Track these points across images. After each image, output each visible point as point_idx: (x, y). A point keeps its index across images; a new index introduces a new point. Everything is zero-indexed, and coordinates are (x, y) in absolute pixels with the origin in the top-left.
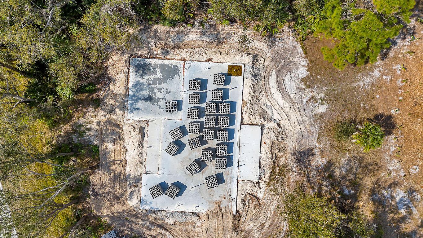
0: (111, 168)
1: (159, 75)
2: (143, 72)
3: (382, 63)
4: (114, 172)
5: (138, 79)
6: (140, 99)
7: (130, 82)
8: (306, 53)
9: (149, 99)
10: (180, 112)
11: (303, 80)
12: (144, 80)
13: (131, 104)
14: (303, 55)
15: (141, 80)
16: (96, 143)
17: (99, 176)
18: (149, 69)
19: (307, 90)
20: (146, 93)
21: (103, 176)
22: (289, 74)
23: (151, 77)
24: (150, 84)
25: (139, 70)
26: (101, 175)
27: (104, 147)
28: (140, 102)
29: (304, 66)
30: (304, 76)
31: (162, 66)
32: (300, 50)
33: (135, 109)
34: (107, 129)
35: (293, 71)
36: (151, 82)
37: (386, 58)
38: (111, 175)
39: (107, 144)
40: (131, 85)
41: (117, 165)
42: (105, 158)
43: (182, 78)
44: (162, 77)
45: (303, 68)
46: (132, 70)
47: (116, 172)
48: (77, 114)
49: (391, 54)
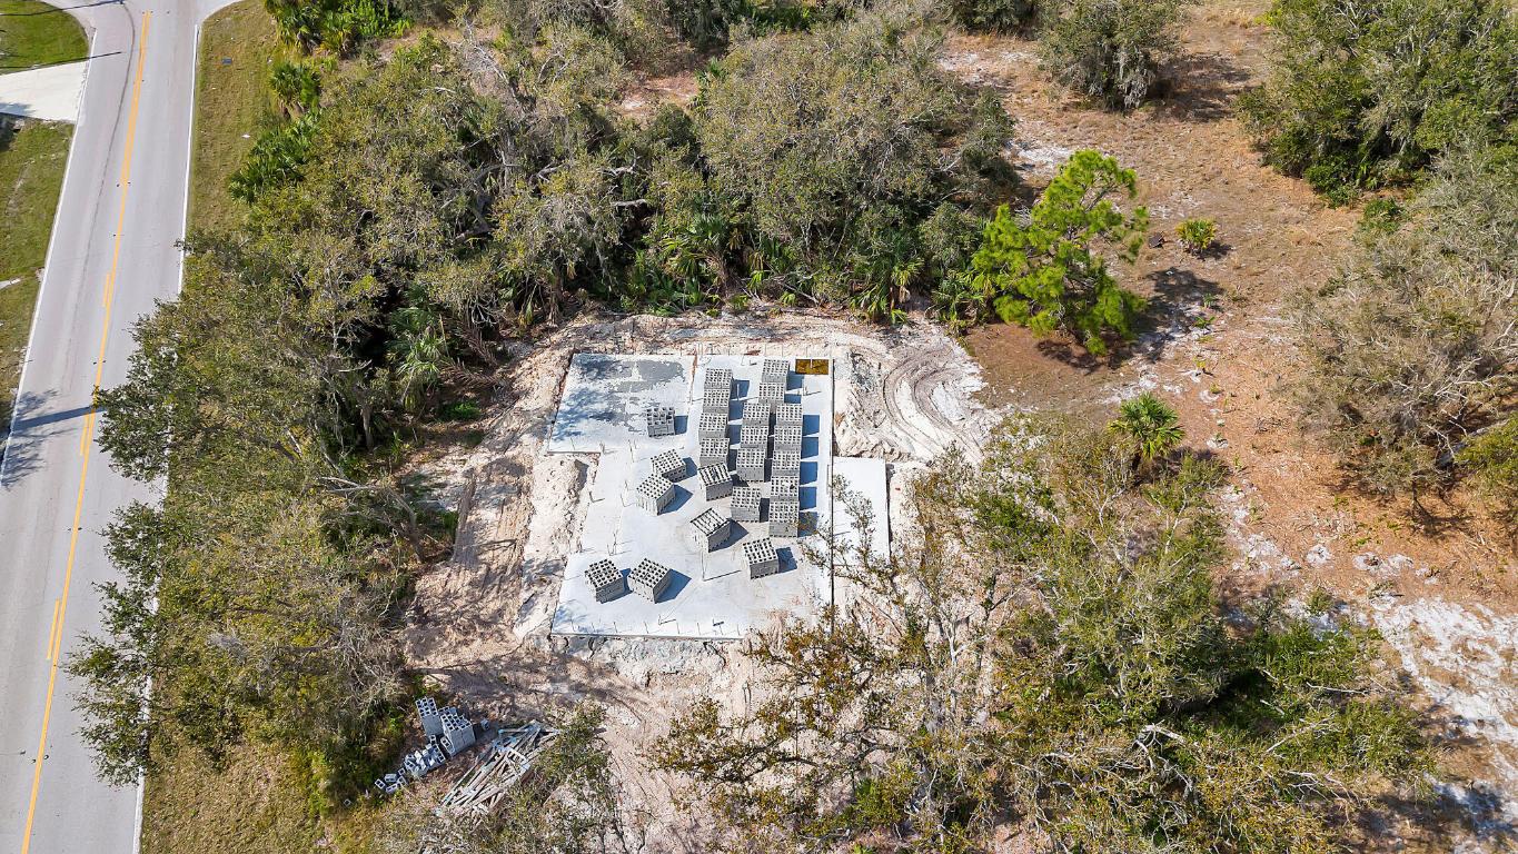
0: (482, 557)
1: (636, 376)
2: (599, 374)
3: (1153, 367)
4: (489, 565)
5: (583, 386)
6: (586, 417)
7: (565, 391)
8: (972, 354)
9: (608, 416)
10: (681, 438)
11: (975, 395)
12: (600, 386)
13: (562, 427)
14: (969, 358)
15: (591, 387)
16: (452, 509)
17: (445, 576)
18: (614, 370)
19: (991, 412)
20: (600, 407)
21: (454, 576)
22: (940, 385)
23: (616, 381)
24: (612, 392)
25: (589, 370)
26: (449, 575)
27: (471, 518)
28: (585, 421)
29: (973, 374)
30: (975, 390)
31: (643, 366)
32: (959, 351)
33: (569, 434)
34: (489, 481)
35: (950, 383)
36: (616, 389)
37: (1159, 359)
38: (479, 573)
39: (482, 512)
40: (566, 395)
41: (500, 551)
42: (470, 537)
43: (690, 382)
44: (641, 380)
45: (972, 377)
46: (574, 371)
47: (494, 567)
48: (417, 458)
49: (1168, 354)
